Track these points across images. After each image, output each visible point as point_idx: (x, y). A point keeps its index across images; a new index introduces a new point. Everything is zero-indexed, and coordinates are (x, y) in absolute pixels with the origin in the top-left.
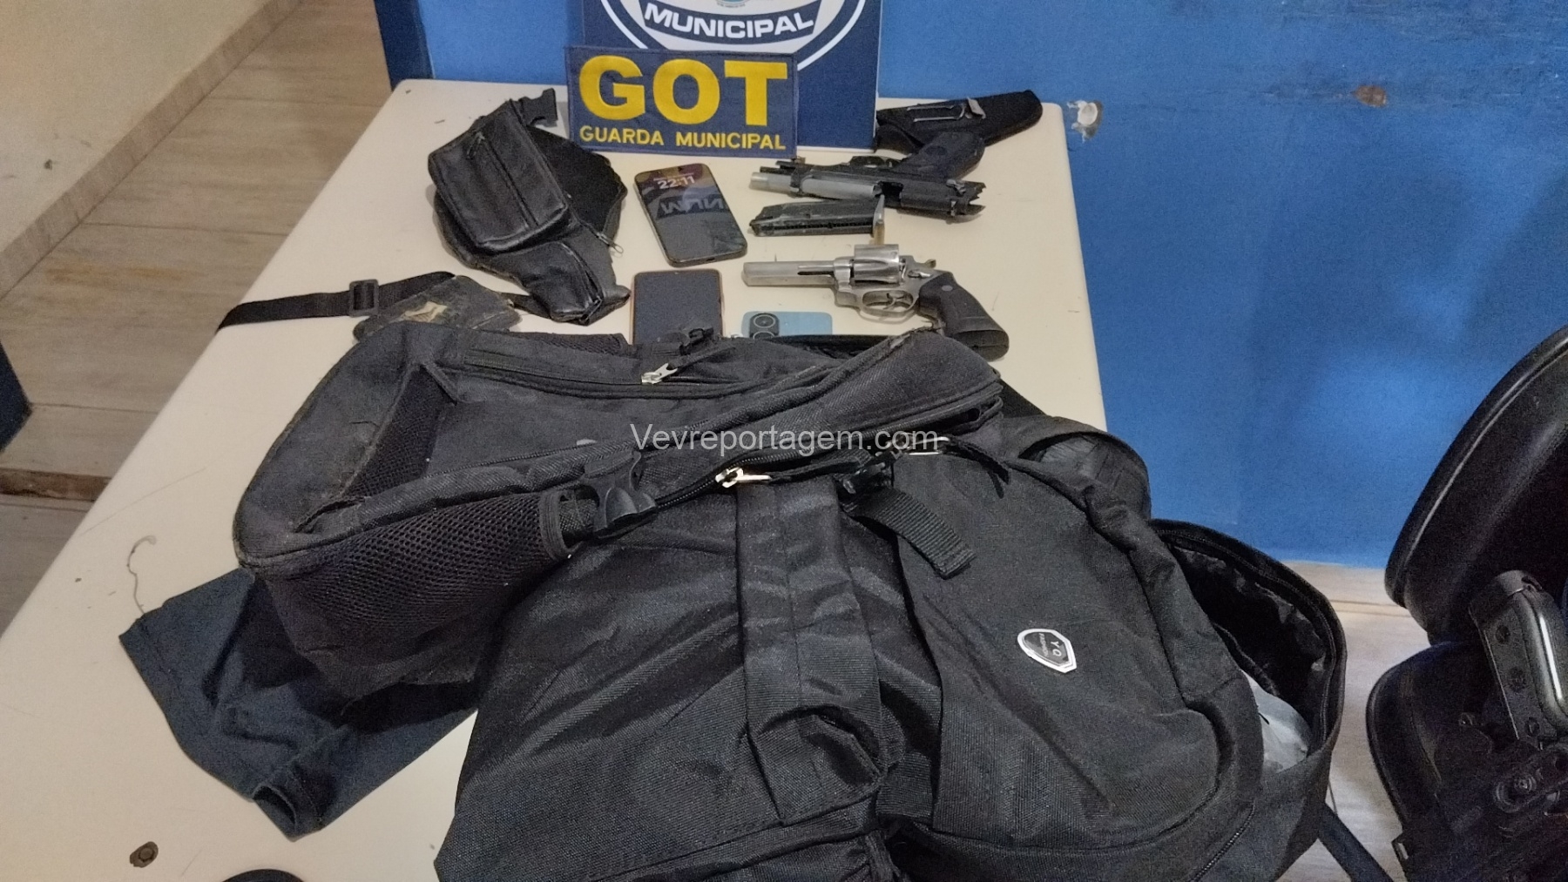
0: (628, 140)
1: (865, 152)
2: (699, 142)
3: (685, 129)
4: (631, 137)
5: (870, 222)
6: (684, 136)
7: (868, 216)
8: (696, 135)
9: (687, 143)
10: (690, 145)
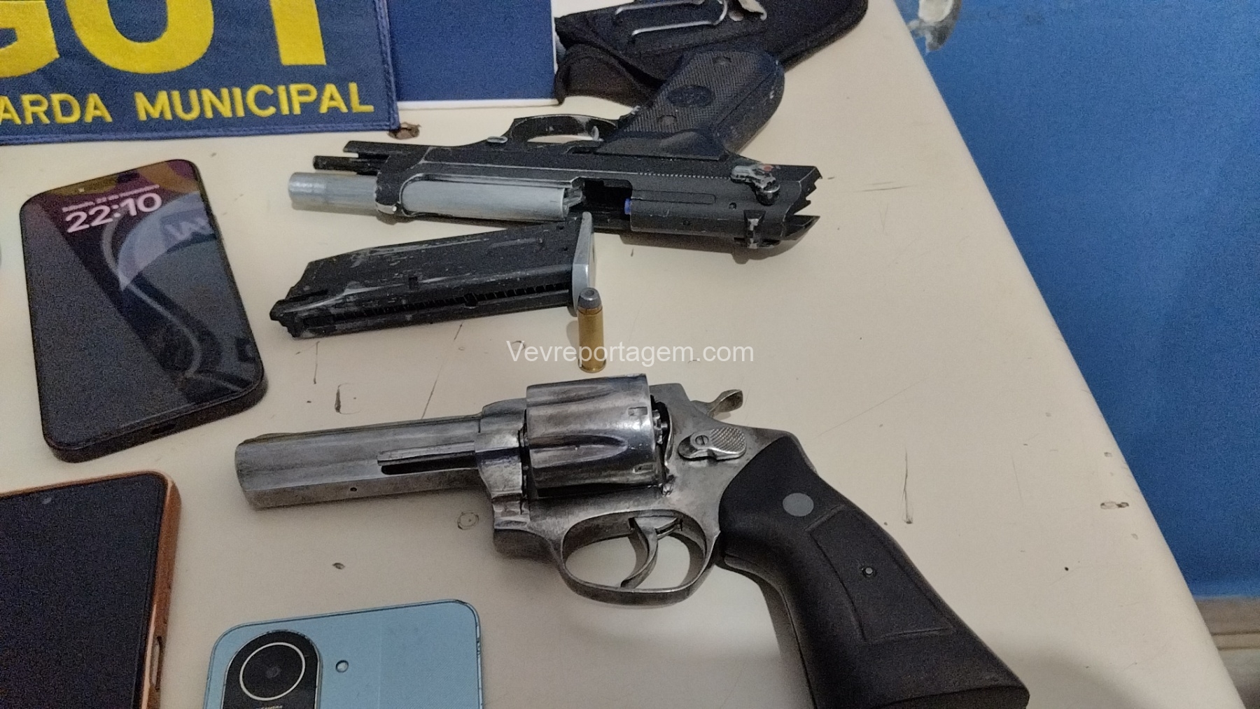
0: (35, 116)
1: (541, 107)
2: (187, 108)
3: (152, 84)
4: (40, 110)
5: (565, 280)
6: (152, 100)
7: (563, 268)
8: (176, 95)
9: (162, 113)
10: (168, 116)
